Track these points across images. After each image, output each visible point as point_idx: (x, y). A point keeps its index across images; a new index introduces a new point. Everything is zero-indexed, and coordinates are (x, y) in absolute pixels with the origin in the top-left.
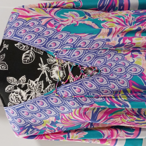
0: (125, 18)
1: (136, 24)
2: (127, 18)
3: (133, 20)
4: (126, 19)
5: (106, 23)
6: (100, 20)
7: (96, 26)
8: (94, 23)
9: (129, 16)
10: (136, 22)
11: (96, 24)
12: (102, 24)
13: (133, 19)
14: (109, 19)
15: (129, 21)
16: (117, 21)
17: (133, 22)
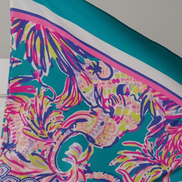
0: (142, 148)
1: (158, 150)
2: (144, 148)
3: (152, 147)
4: (144, 150)
5: (121, 167)
6: (112, 165)
7: (110, 176)
8: (105, 174)
9: (145, 144)
10: (157, 147)
11: (109, 174)
12: (116, 170)
13: (151, 145)
14: (122, 159)
15: (148, 150)
16: (133, 157)
17: (153, 148)
